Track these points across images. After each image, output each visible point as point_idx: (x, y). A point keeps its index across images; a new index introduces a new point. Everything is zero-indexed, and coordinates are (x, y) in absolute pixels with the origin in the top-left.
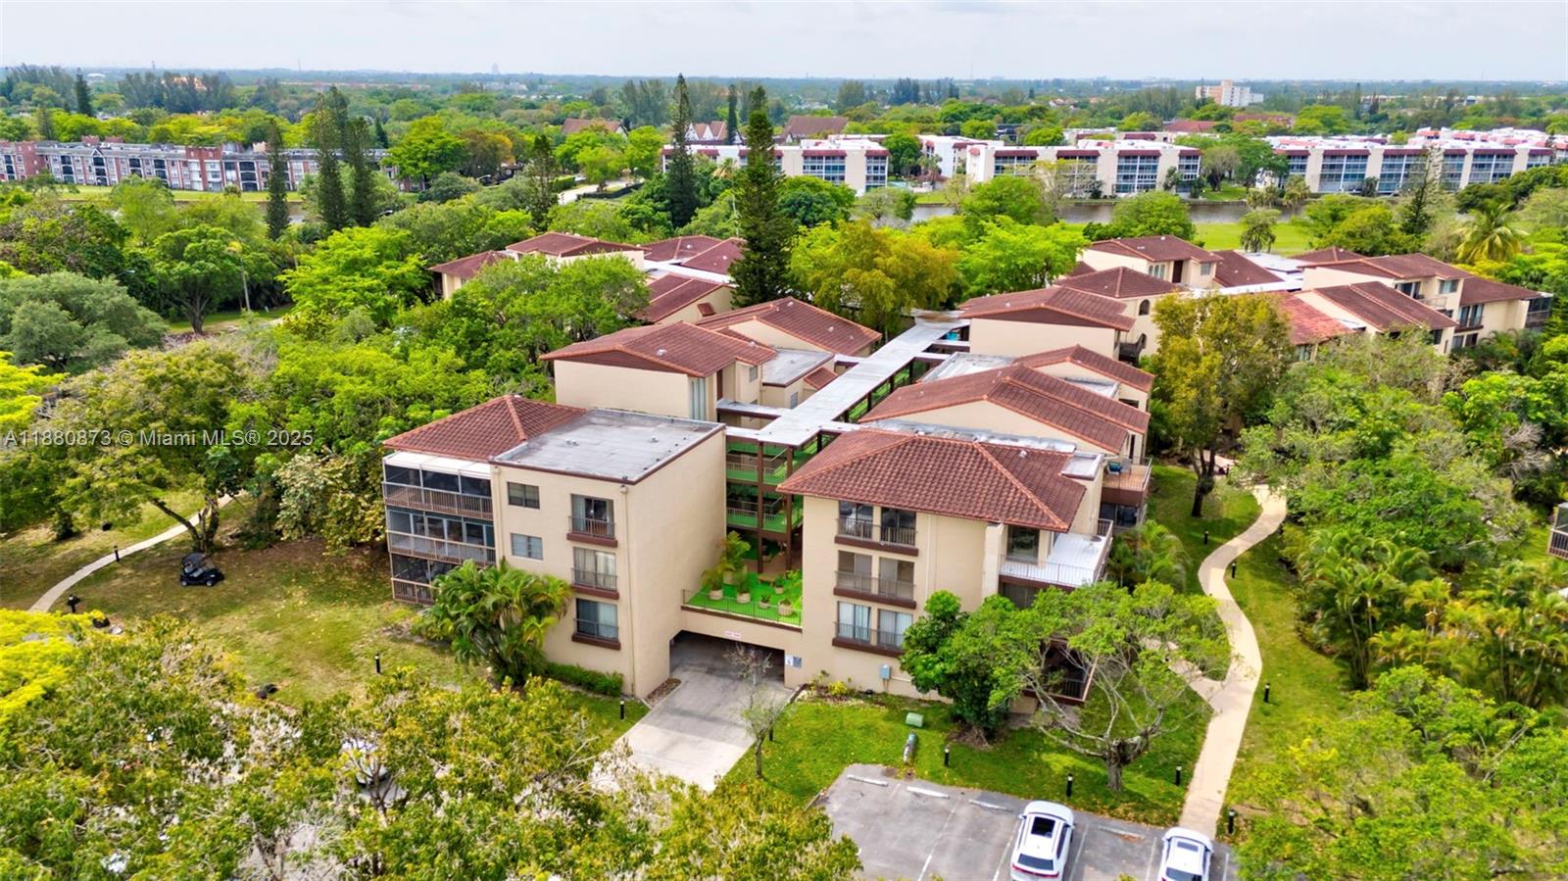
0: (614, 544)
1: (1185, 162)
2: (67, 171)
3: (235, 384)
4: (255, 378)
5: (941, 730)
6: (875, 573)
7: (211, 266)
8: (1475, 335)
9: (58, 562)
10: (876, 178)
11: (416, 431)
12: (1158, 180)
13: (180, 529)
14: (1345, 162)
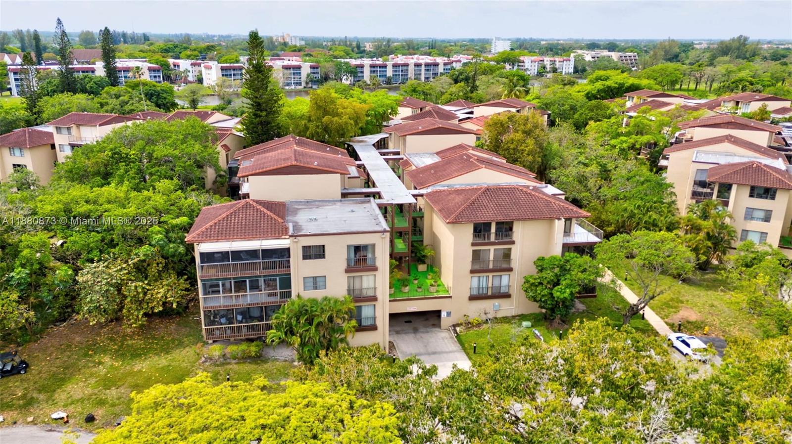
0: (375, 269)
1: (313, 71)
6: (491, 258)
12: (302, 79)
14: (378, 69)
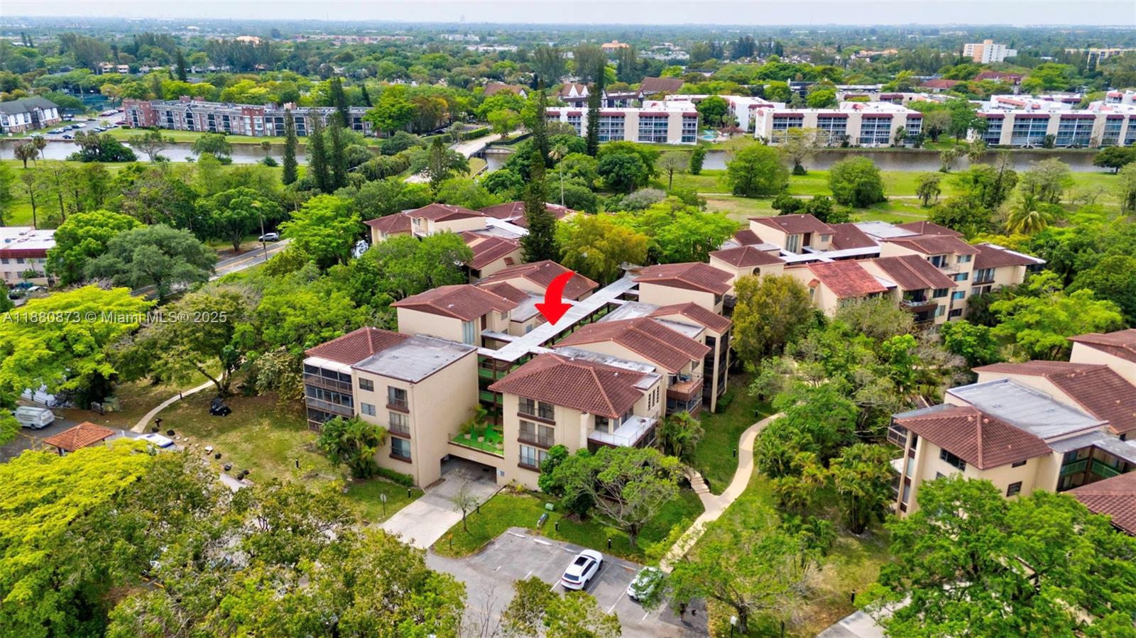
0: (408, 412)
1: (911, 122)
2: (170, 121)
3: (238, 313)
4: (249, 309)
5: (561, 512)
6: (537, 433)
7: (244, 213)
8: (989, 287)
9: (152, 398)
10: (689, 131)
11: (325, 344)
12: (890, 134)
13: (210, 384)
14: (1031, 123)
